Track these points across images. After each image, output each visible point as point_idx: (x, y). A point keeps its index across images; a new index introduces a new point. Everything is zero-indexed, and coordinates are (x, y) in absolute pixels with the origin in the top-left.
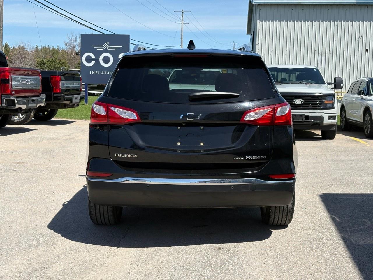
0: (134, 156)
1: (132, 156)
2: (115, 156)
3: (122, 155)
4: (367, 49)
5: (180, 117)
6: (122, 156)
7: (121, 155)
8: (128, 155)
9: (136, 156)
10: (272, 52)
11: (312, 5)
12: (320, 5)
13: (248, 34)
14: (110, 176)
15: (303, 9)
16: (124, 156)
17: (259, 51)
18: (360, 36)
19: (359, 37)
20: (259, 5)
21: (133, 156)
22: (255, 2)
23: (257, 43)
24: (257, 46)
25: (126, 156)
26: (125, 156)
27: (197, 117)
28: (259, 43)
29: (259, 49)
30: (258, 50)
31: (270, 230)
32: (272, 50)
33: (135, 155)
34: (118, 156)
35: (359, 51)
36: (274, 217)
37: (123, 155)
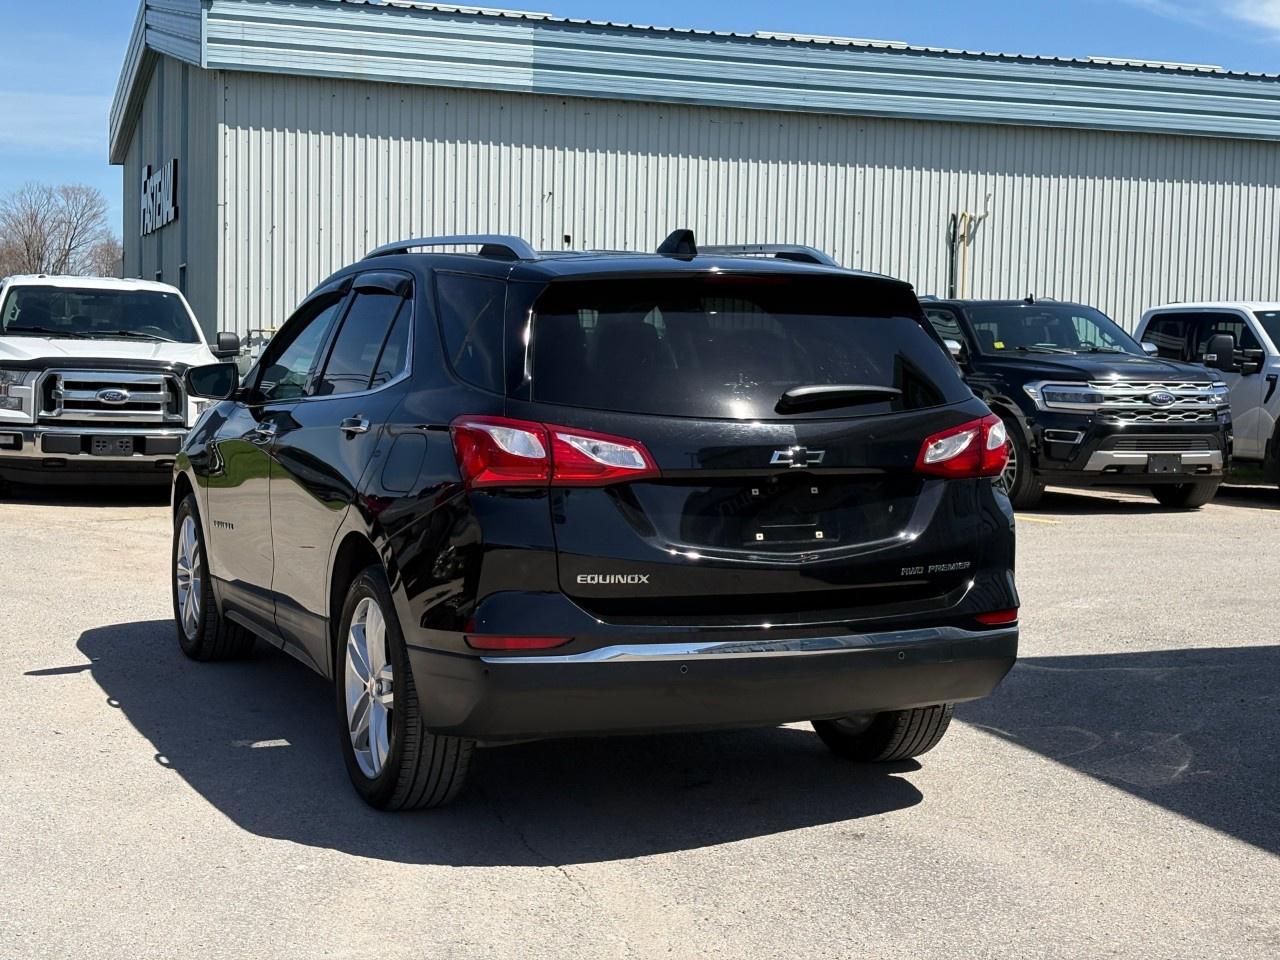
0: (639, 579)
1: (633, 579)
2: (579, 581)
3: (601, 577)
4: (566, 233)
5: (770, 460)
6: (601, 581)
7: (599, 579)
8: (620, 577)
9: (644, 579)
10: (272, 231)
11: (394, 84)
12: (423, 86)
13: (114, 161)
14: (563, 644)
15: (368, 98)
16: (608, 581)
17: (228, 227)
18: (546, 193)
19: (543, 196)
20: (222, 72)
21: (636, 581)
22: (209, 63)
23: (221, 201)
24: (221, 209)
25: (612, 582)
26: (611, 579)
27: (816, 457)
28: (227, 200)
29: (228, 221)
30: (225, 224)
31: (892, 775)
32: (273, 227)
33: (641, 576)
34: (589, 581)
35: (542, 240)
36: (905, 738)
37: (604, 579)
